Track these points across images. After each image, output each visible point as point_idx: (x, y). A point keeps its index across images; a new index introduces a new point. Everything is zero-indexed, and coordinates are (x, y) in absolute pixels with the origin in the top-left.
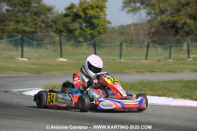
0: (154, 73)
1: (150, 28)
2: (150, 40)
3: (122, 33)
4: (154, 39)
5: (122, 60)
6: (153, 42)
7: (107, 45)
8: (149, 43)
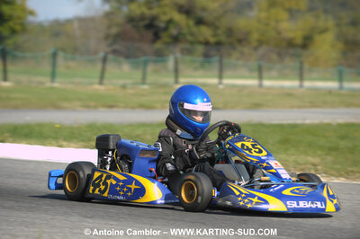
0: (114, 109)
1: (109, 27)
2: (109, 49)
3: (57, 34)
4: (117, 47)
5: (56, 85)
6: (115, 52)
7: (28, 54)
8: (107, 54)
